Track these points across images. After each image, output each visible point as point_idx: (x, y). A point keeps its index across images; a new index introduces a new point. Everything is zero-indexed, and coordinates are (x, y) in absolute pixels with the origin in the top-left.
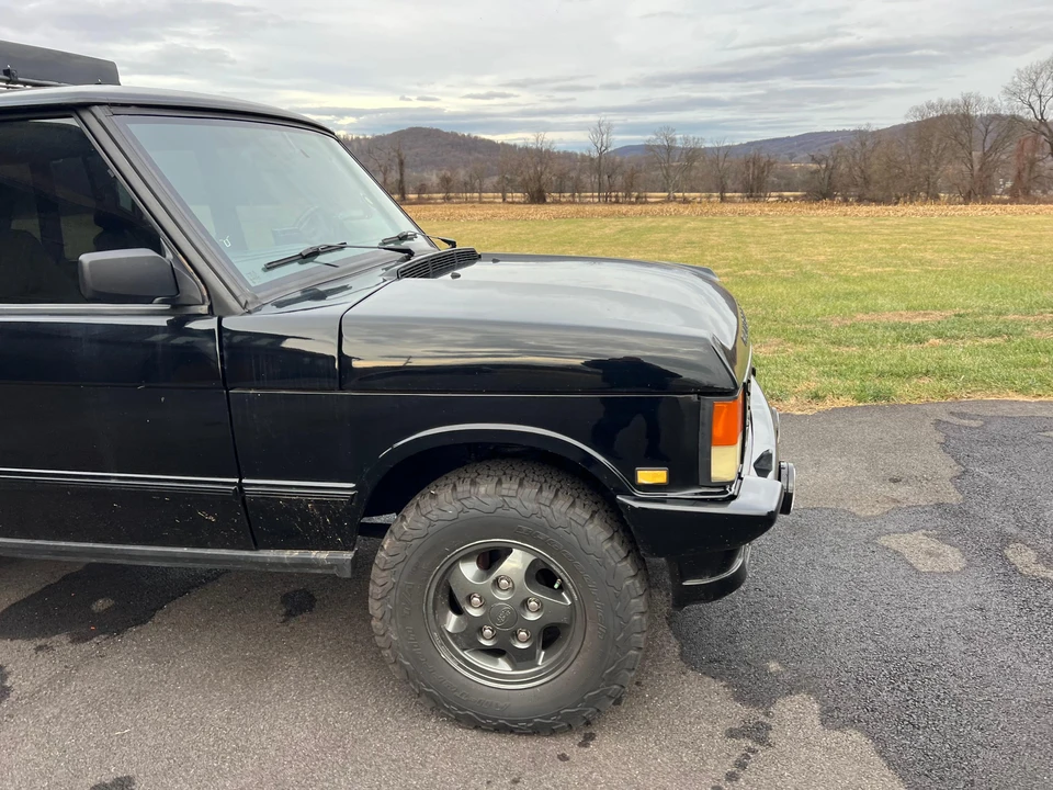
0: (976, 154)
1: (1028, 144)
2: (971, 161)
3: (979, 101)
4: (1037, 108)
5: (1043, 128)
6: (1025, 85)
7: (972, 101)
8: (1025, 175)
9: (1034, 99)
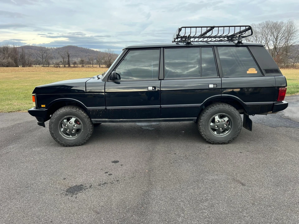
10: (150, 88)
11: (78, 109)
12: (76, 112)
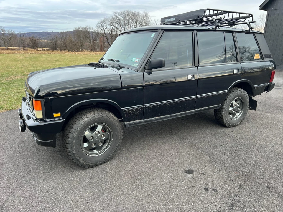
0: (91, 41)
1: (102, 38)
2: (91, 42)
3: (90, 28)
4: (103, 30)
5: (105, 35)
6: (100, 25)
7: (89, 28)
8: (102, 45)
9: (102, 28)
10: (190, 77)
11: (107, 112)
12: (106, 116)
